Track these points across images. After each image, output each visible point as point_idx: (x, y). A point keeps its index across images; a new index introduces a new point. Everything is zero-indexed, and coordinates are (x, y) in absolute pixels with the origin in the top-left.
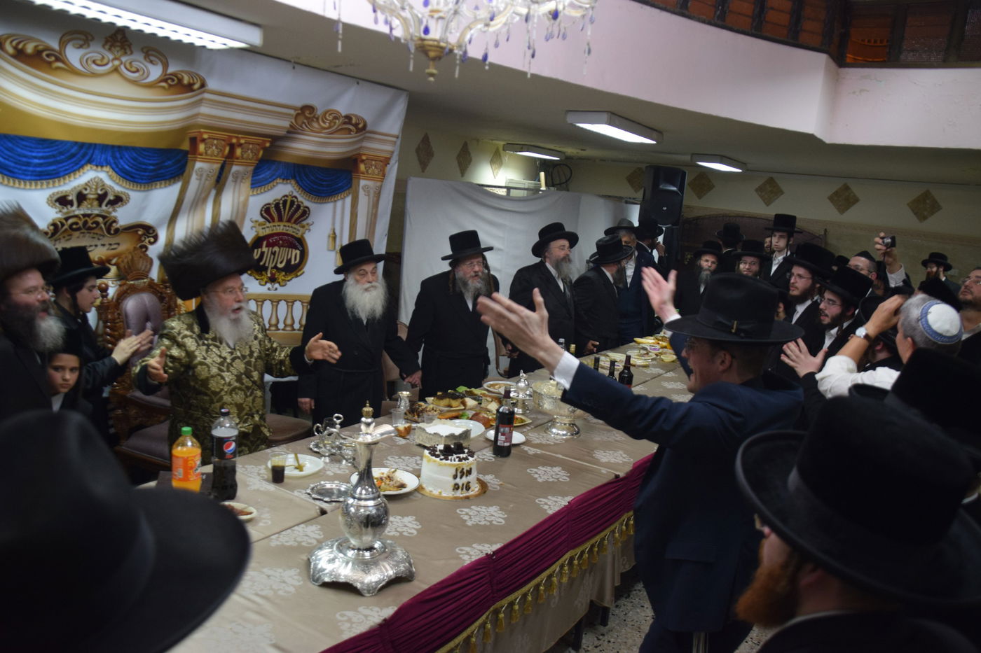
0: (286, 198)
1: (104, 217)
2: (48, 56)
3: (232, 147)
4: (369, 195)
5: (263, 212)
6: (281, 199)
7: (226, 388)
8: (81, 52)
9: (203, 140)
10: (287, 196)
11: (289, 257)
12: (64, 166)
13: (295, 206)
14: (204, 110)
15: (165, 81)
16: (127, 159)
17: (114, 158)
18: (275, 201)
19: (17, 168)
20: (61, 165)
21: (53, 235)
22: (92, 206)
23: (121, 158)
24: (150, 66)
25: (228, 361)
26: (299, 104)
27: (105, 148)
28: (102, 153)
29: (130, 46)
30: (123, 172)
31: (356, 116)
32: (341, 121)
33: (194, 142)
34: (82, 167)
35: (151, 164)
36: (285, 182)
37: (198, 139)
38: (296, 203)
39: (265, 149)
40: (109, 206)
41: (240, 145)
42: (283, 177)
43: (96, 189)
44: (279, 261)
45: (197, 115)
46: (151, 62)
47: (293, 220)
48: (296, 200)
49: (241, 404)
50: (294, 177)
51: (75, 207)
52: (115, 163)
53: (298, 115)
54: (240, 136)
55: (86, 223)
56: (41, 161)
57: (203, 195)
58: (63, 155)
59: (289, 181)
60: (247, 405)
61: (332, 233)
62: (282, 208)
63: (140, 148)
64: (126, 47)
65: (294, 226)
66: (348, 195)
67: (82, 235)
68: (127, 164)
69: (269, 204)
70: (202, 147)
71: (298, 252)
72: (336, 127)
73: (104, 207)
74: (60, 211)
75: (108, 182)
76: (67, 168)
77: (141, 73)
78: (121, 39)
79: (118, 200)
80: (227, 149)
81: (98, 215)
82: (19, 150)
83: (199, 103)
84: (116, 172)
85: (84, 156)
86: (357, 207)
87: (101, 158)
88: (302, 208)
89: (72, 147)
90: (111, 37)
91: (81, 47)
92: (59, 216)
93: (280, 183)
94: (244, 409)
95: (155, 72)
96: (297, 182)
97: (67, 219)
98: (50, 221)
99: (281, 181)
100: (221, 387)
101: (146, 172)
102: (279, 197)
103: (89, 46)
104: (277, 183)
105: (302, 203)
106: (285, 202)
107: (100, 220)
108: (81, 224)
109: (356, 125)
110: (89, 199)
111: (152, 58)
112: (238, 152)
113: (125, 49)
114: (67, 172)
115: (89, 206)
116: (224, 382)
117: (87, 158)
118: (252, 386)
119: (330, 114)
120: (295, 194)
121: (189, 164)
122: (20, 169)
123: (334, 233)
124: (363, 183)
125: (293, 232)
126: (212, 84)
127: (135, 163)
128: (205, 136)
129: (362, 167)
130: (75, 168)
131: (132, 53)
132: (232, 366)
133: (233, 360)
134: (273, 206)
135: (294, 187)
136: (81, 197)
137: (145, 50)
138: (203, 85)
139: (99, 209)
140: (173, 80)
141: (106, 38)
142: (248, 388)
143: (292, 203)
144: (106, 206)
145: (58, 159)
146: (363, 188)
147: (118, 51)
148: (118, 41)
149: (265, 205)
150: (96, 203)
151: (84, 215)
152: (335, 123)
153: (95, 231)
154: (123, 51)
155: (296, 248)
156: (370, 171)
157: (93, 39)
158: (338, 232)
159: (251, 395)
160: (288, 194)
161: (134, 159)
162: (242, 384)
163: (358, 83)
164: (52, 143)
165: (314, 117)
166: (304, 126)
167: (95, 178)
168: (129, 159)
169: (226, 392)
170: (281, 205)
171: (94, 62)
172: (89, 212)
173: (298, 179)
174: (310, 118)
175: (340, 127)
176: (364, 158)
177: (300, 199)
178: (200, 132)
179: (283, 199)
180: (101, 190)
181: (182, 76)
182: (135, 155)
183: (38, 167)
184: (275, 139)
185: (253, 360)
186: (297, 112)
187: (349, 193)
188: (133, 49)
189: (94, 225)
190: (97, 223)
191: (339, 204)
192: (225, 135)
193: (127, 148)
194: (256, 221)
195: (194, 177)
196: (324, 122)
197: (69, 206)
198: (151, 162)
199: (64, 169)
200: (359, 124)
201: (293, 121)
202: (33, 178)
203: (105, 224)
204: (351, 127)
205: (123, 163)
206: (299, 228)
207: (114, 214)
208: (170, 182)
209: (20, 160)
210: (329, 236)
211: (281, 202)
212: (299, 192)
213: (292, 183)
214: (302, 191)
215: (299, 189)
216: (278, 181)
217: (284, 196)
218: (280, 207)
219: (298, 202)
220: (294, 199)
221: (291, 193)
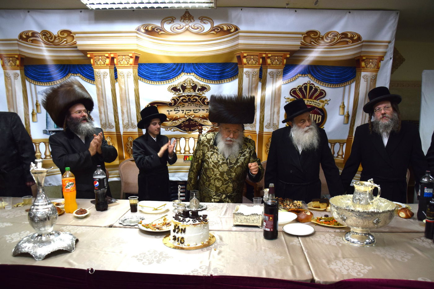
0: (306, 85)
1: (199, 97)
2: (157, 30)
3: (264, 59)
4: (367, 81)
5: (292, 93)
6: (303, 86)
7: (213, 176)
8: (171, 25)
9: (245, 57)
10: (306, 84)
11: (315, 119)
12: (172, 74)
13: (313, 90)
14: (241, 41)
15: (214, 30)
16: (202, 69)
17: (195, 69)
18: (298, 87)
19: (151, 76)
20: (170, 74)
21: (175, 104)
22: (190, 92)
23: (199, 69)
24: (204, 25)
25: (220, 163)
26: (305, 30)
27: (189, 65)
28: (188, 67)
29: (193, 18)
30: (202, 75)
31: (350, 32)
32: (339, 37)
33: (239, 58)
34: (180, 74)
35: (217, 71)
36: (303, 76)
37: (241, 57)
38: (314, 88)
39: (287, 58)
40: (199, 91)
41: (269, 57)
43: (190, 84)
45: (238, 44)
46: (204, 23)
47: (314, 98)
48: (313, 86)
49: (219, 187)
50: (310, 73)
51: (182, 92)
52: (196, 71)
53: (304, 37)
54: (267, 52)
55: (189, 99)
56: (161, 73)
57: (254, 86)
58: (169, 69)
59: (306, 75)
60: (222, 189)
61: (342, 105)
62: (304, 91)
63: (208, 63)
64: (191, 19)
65: (315, 101)
66: (353, 82)
67: (189, 105)
68: (203, 72)
69: (295, 89)
70: (245, 60)
71: (321, 116)
72: (335, 41)
73: (197, 92)
74: (175, 94)
75: (195, 80)
76: (173, 75)
77: (200, 29)
78: (188, 16)
79: (203, 89)
80: (261, 60)
81: (195, 96)
82: (151, 69)
83: (237, 38)
84: (198, 75)
85: (179, 69)
86: (359, 89)
87: (188, 70)
88: (319, 91)
89: (173, 66)
90: (183, 16)
91: (170, 23)
92: (175, 96)
93: (301, 77)
94: (220, 190)
95: (207, 27)
96: (312, 75)
97: (179, 97)
98: (171, 98)
99: (301, 75)
100: (211, 175)
101: (215, 75)
102: (301, 85)
103: (174, 22)
104: (298, 77)
105: (318, 88)
106: (306, 88)
107: (197, 98)
108: (187, 99)
109: (352, 38)
110: (188, 88)
111: (204, 21)
112: (269, 61)
113: (191, 20)
114: (173, 77)
115: (189, 92)
116: (213, 173)
117: (181, 70)
118: (228, 180)
119: (331, 34)
120: (312, 82)
121: (240, 70)
122: (153, 77)
123: (344, 105)
124: (363, 74)
125: (316, 105)
126: (242, 28)
127: (207, 71)
128: (245, 55)
129: (363, 64)
130: (177, 75)
131: (194, 21)
132: (221, 166)
133: (223, 163)
134: (298, 90)
136: (184, 88)
137: (200, 18)
138: (237, 29)
139: (194, 92)
140: (218, 30)
141: (181, 17)
142: (225, 180)
144: (198, 91)
145: (168, 71)
146: (363, 77)
147: (187, 22)
148: (187, 17)
149: (293, 89)
150: (192, 90)
151: (188, 96)
152: (335, 39)
153: (196, 103)
154: (190, 21)
155: (319, 114)
156: (368, 66)
157: (175, 19)
158: (346, 104)
159: (226, 184)
160: (307, 82)
161: (207, 69)
162: (223, 177)
163: (350, 12)
164: (164, 65)
165: (319, 37)
166: (312, 43)
167: (188, 79)
168: (203, 69)
169: (213, 178)
170: (303, 89)
171: (177, 28)
172: (190, 94)
173: (312, 73)
174: (316, 38)
175: (339, 41)
176: (364, 58)
177: (316, 85)
178: (241, 53)
179: (304, 85)
180: (193, 84)
181: (223, 27)
182: (206, 67)
183: (160, 75)
184: (292, 52)
185: (236, 167)
186: (303, 36)
187: (354, 81)
188: (194, 19)
189: (195, 100)
190: (196, 100)
191: (347, 87)
192: (257, 53)
193: (201, 64)
194: (288, 99)
195: (244, 76)
196: (327, 40)
197: (179, 92)
198: (216, 70)
199: (171, 75)
200: (354, 37)
201: (303, 41)
202: (159, 80)
203: (200, 100)
204: (348, 40)
205: (200, 71)
206: (320, 103)
207: (203, 95)
208: (231, 79)
209: (152, 73)
210: (340, 107)
211: (303, 87)
212: (315, 81)
213: (308, 76)
214: (317, 81)
215: (315, 79)
216: (298, 76)
217: (304, 84)
218: (303, 90)
219: (315, 87)
220: (312, 85)
221: (309, 82)
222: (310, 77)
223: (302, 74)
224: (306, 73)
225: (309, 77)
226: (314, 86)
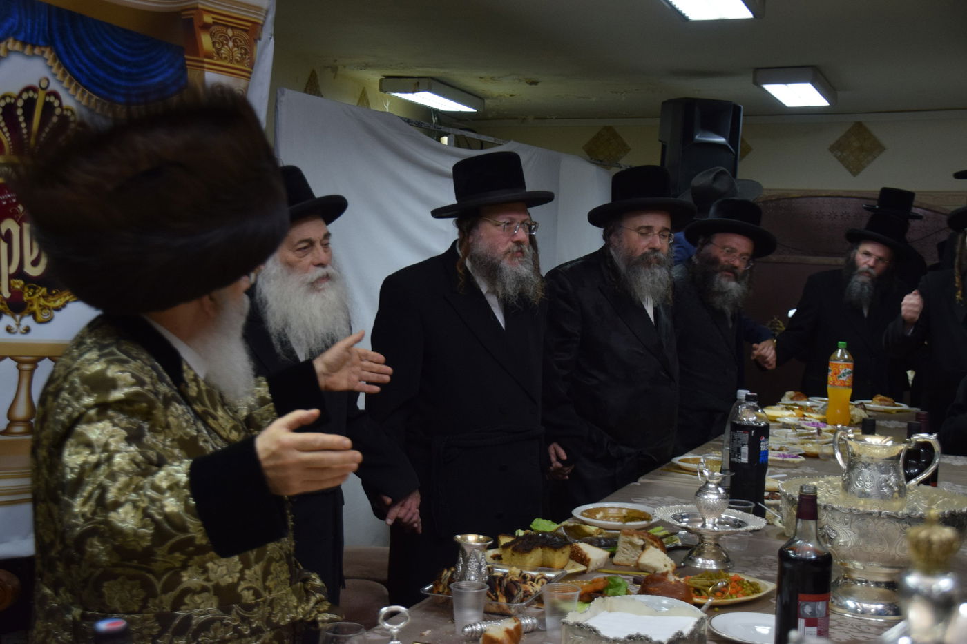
0: (31, 94)
6: (20, 96)
10: (33, 90)
13: (55, 119)
18: (3, 98)
36: (28, 50)
38: (58, 111)
42: (22, 36)
44: (28, 259)
48: (56, 103)
50: (50, 43)
59: (37, 51)
62: (21, 119)
93: (16, 52)
96: (58, 56)
99: (18, 46)
102: (15, 91)
104: (10, 52)
105: (72, 113)
106: (29, 105)
120: (54, 86)
124: (211, 78)
129: (206, 41)
134: (1, 111)
135: (51, 67)
143: (48, 107)
156: (224, 52)
160: (35, 83)
170: (20, 112)
173: (61, 48)
176: (208, 19)
177: (67, 101)
179: (25, 96)
211: (20, 103)
212: (65, 84)
213: (46, 55)
214: (71, 82)
215: (64, 75)
216: (10, 46)
217: (27, 89)
218: (17, 117)
219: (62, 109)
220: (52, 99)
221: (44, 84)
222: (49, 63)
223: (24, 43)
224: (41, 42)
225: (46, 60)
226: (61, 105)
